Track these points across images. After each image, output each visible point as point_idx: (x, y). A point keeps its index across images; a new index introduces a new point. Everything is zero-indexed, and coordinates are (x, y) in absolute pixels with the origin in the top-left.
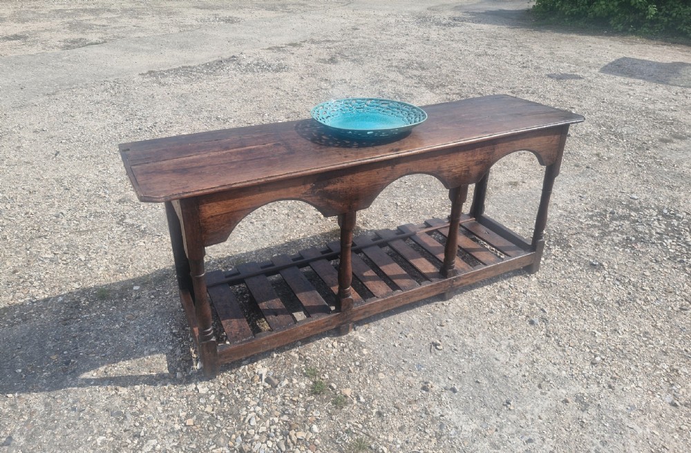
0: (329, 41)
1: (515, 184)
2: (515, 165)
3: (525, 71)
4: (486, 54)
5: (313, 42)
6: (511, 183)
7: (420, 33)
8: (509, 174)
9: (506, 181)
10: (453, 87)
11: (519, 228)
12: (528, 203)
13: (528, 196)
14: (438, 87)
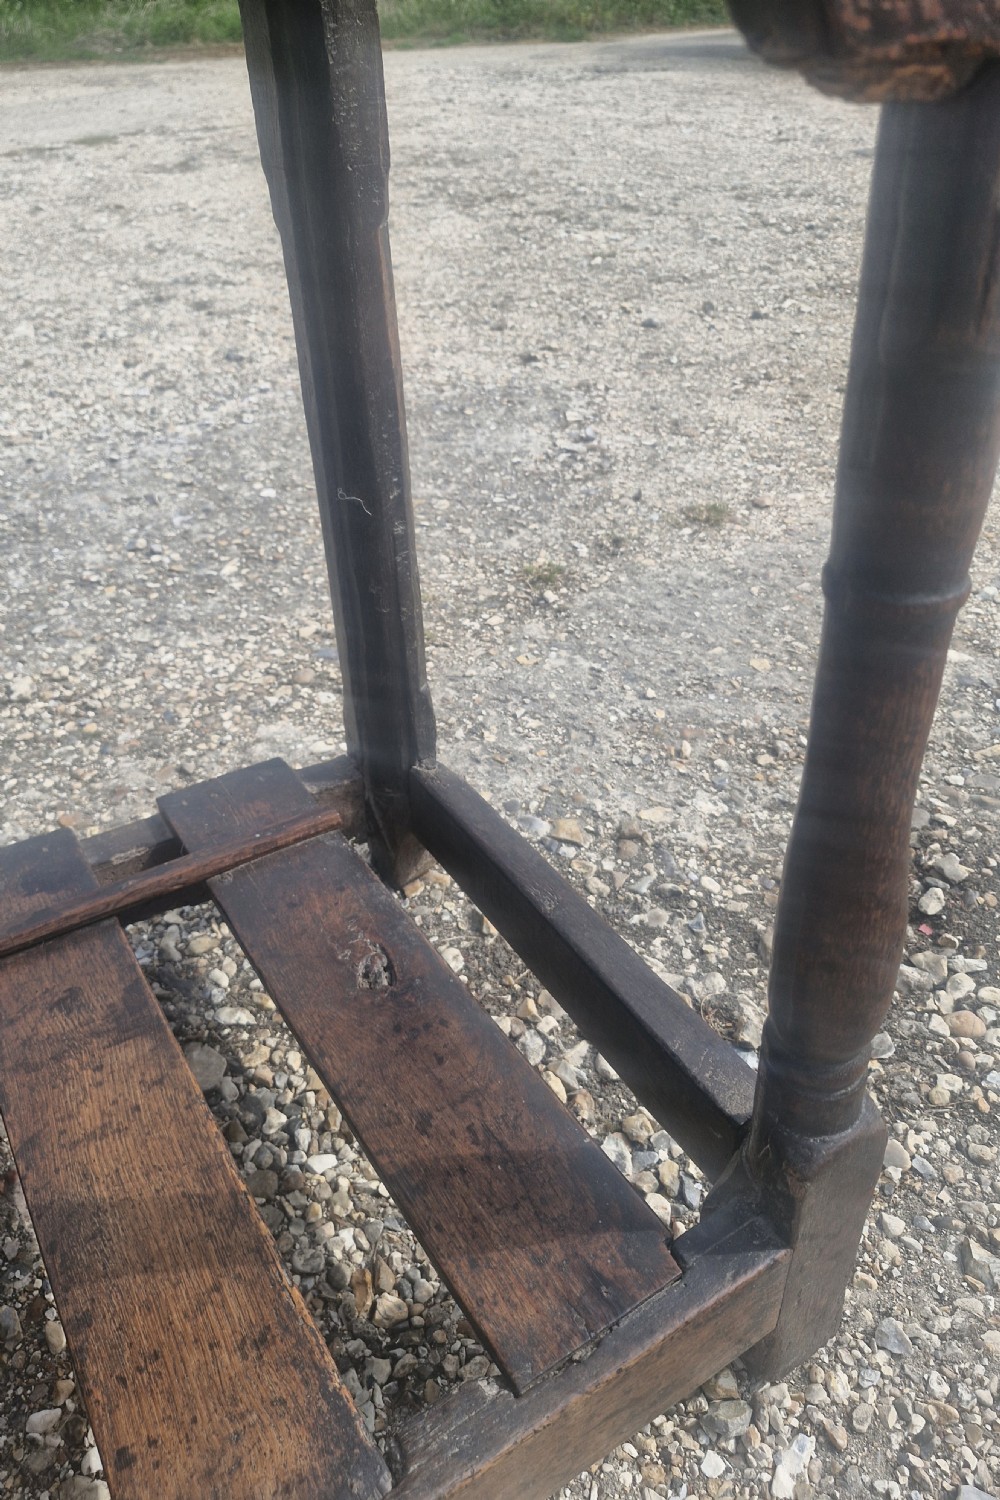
0: (214, 128)
1: (713, 518)
2: (722, 430)
3: (784, 149)
4: (669, 122)
5: (161, 131)
6: (691, 516)
7: (489, 97)
8: (689, 468)
9: (673, 504)
10: (540, 199)
11: (706, 804)
12: (771, 619)
13: (775, 574)
14: (489, 200)
